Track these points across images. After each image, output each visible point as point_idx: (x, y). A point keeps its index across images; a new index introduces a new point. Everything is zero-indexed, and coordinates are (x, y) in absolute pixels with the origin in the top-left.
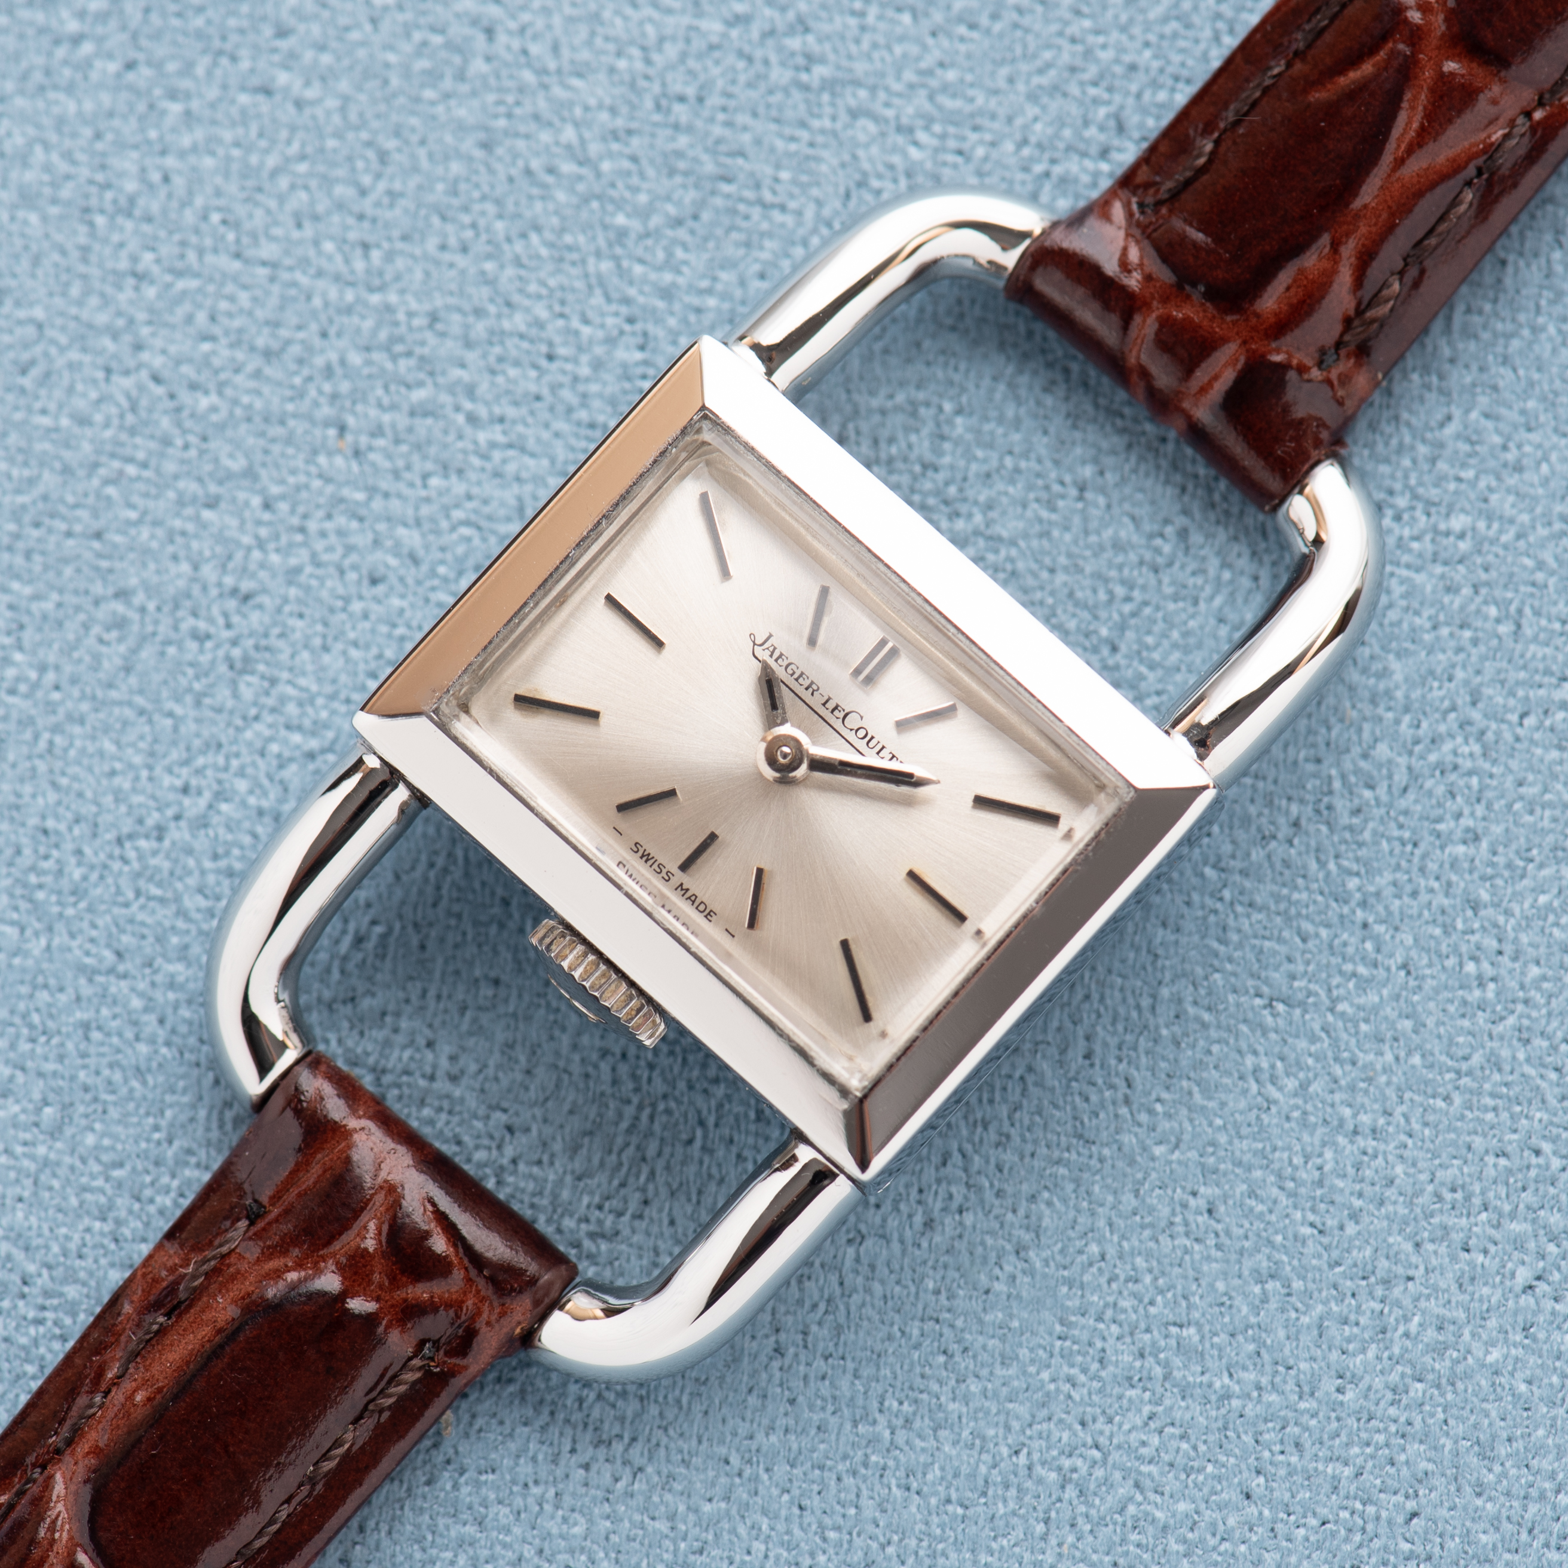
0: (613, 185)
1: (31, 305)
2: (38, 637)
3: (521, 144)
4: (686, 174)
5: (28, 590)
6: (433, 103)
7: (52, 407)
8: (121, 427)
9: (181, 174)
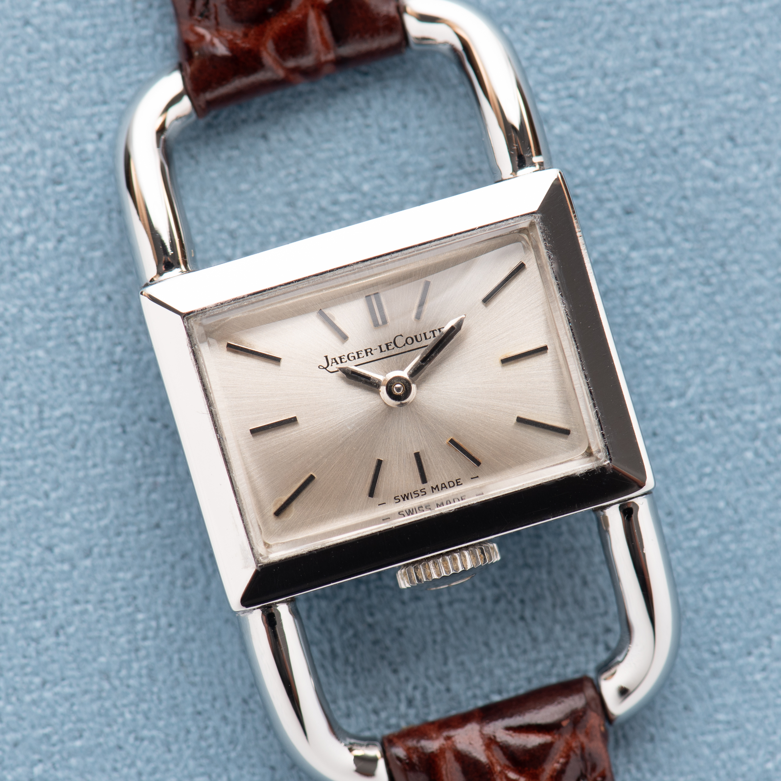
0: (374, 197)
1: (61, 406)
2: (147, 601)
3: (310, 195)
4: (415, 173)
5: (129, 575)
6: (248, 191)
7: (98, 460)
8: (144, 456)
9: (116, 292)
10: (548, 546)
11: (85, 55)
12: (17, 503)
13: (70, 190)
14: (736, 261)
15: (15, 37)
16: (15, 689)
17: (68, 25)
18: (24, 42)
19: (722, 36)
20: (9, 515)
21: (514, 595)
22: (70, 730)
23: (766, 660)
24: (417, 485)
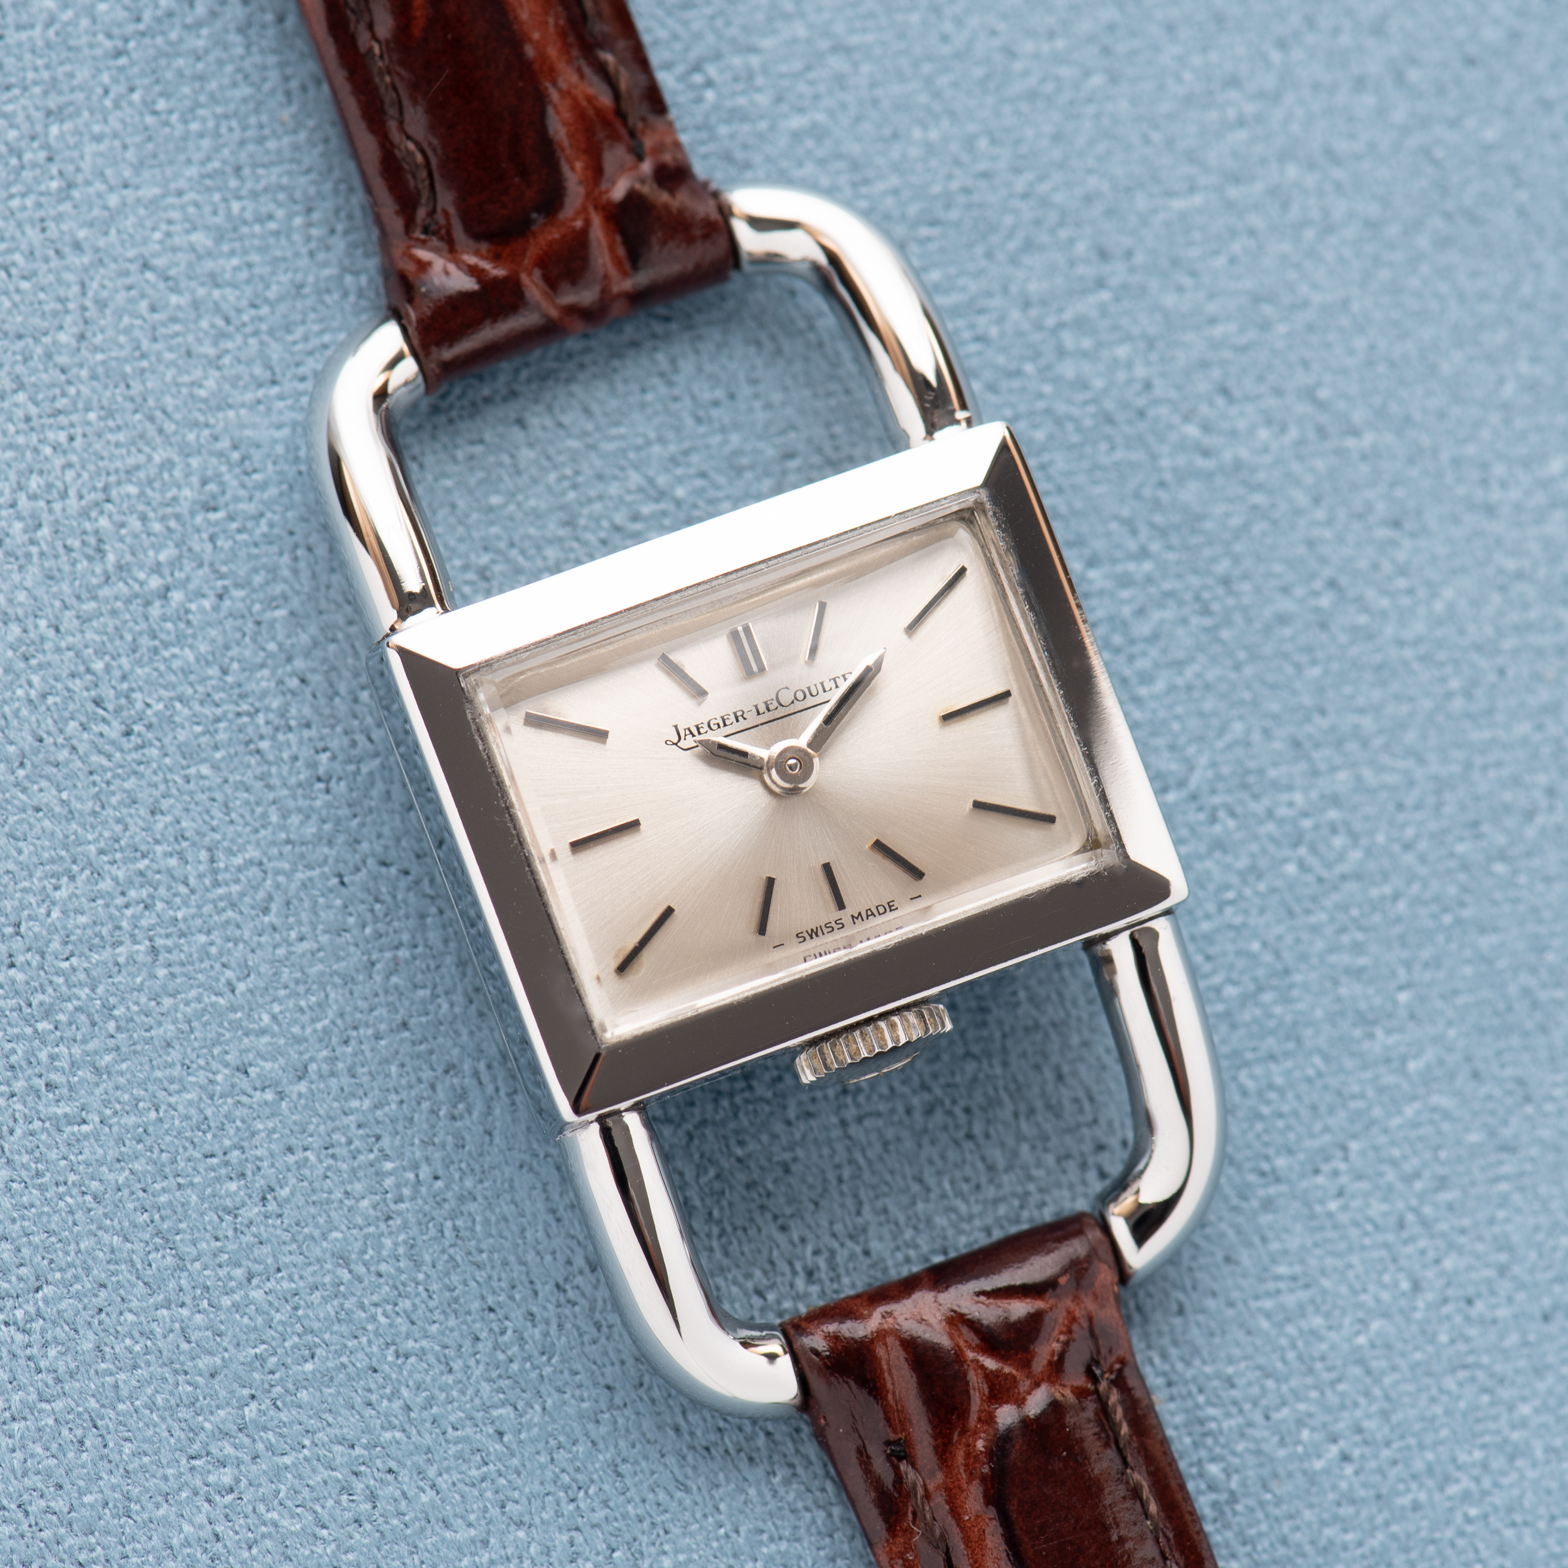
0: (695, 506)
1: (242, 849)
2: (398, 1141)
3: (597, 507)
4: (752, 467)
5: (367, 1104)
6: (504, 506)
7: (306, 929)
8: (376, 920)
9: (314, 671)
10: (1000, 1023)
11: (239, 311)
12: (187, 1003)
13: (231, 518)
14: (1246, 577)
15: (129, 288)
16: (207, 1288)
17: (209, 265)
18: (143, 296)
19: (1197, 236)
20: (175, 1022)
21: (954, 1102)
22: (296, 1347)
23: (1344, 1180)
24: (830, 914)
